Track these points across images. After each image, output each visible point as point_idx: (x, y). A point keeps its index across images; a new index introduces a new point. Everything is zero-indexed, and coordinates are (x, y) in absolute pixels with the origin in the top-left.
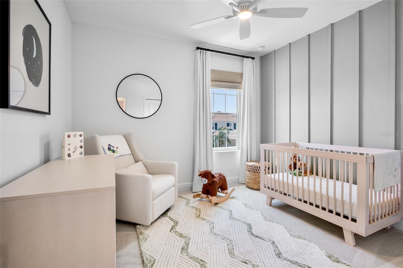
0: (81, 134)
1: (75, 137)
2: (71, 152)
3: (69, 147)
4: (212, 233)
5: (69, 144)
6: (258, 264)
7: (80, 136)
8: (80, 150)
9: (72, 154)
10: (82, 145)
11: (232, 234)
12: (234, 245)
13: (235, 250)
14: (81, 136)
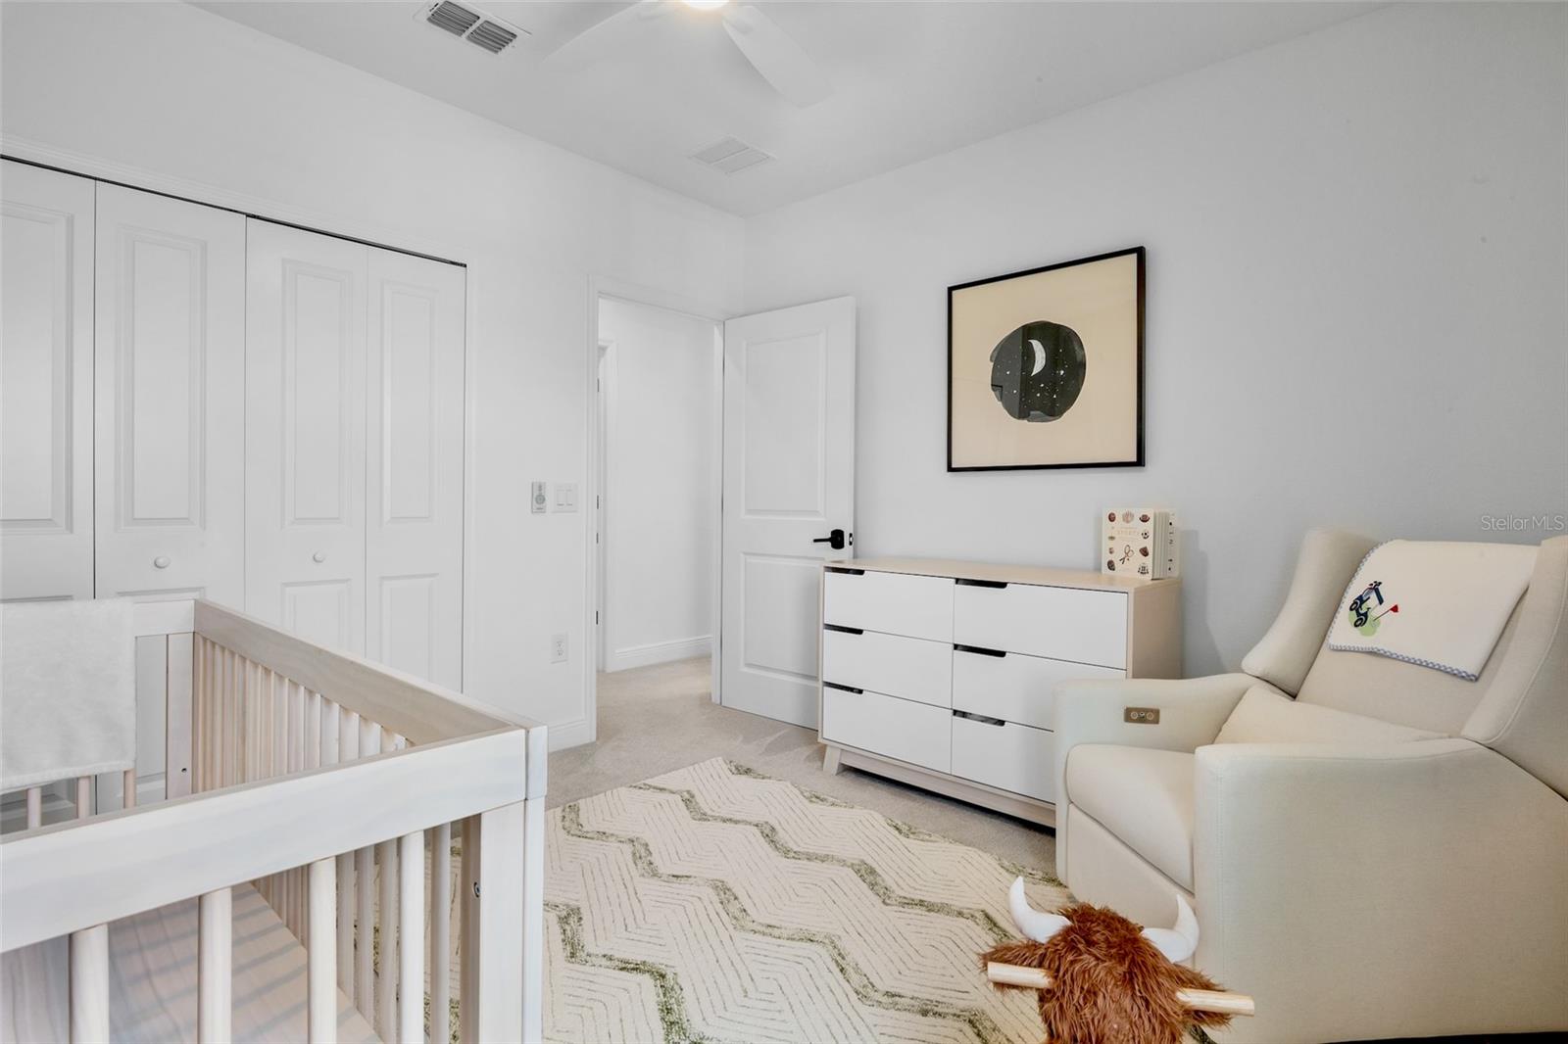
0: (1146, 516)
1: (1128, 522)
2: (1116, 558)
3: (1111, 544)
4: (827, 941)
5: (1112, 538)
6: (642, 879)
7: (1143, 521)
8: (1138, 560)
9: (1117, 564)
10: (1146, 548)
11: (744, 956)
12: (723, 914)
13: (716, 899)
14: (1145, 519)
